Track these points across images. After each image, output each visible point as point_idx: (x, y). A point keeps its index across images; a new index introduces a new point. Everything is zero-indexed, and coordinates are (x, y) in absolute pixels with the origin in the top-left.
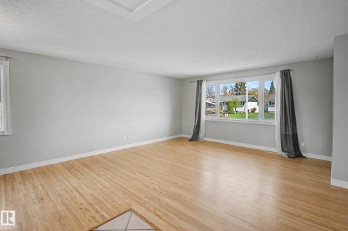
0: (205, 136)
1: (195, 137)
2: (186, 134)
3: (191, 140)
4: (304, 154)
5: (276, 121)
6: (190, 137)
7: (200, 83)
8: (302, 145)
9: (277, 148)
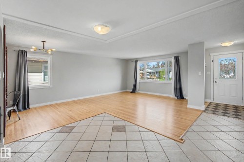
0: (139, 90)
1: (134, 91)
2: (129, 89)
3: (131, 92)
4: (185, 97)
5: (172, 82)
6: (131, 91)
7: (136, 62)
8: (184, 93)
9: (172, 95)
